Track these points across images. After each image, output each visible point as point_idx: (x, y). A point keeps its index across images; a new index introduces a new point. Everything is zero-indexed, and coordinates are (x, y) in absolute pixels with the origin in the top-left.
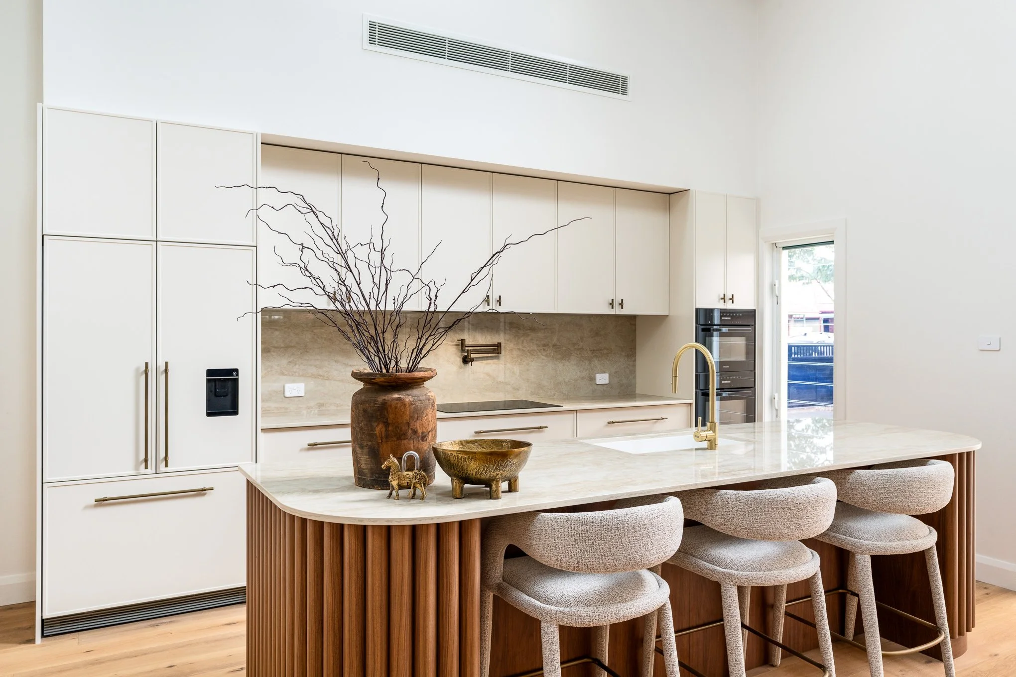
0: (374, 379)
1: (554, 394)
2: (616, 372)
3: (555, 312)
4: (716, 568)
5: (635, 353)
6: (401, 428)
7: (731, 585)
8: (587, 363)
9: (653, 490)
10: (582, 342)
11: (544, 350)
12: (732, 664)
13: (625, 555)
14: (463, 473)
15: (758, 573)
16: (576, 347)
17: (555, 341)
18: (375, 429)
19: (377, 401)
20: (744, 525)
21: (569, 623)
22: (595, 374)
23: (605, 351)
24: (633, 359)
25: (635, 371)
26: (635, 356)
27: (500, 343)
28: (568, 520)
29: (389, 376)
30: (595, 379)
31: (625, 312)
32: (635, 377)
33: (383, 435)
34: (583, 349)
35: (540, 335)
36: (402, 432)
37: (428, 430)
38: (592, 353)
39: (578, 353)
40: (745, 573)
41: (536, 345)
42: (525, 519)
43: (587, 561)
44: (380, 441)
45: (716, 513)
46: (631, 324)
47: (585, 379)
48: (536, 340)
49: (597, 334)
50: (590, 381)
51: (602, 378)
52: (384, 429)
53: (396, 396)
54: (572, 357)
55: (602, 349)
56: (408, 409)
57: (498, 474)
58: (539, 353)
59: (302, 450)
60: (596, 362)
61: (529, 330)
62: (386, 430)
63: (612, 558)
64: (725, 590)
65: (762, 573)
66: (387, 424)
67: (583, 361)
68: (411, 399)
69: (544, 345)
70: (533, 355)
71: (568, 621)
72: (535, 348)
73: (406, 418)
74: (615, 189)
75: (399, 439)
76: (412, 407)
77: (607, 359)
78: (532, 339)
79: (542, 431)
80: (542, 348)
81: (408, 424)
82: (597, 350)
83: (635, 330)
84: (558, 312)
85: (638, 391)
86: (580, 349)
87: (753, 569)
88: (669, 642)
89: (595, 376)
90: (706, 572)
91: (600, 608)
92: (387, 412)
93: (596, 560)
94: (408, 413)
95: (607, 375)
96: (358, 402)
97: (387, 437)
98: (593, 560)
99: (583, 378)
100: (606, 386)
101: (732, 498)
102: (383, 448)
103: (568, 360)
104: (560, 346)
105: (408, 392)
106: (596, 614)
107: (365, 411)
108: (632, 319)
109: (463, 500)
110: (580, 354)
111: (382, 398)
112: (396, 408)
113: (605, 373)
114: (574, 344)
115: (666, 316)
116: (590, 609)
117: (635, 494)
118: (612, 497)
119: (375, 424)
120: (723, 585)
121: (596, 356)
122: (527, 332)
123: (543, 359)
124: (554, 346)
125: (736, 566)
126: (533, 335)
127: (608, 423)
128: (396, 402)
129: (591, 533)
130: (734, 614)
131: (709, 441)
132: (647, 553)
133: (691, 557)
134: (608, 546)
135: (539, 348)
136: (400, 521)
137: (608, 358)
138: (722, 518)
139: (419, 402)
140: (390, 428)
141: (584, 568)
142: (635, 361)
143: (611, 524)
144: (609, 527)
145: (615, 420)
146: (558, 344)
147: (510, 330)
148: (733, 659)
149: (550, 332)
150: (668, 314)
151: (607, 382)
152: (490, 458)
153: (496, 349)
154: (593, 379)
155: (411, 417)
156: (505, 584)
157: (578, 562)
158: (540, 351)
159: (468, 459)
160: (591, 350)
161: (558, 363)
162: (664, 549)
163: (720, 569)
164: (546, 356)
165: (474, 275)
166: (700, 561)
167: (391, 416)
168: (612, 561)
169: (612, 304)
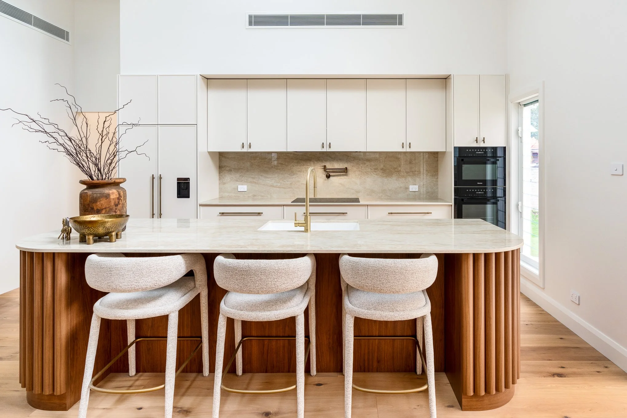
1: (382, 196)
2: (424, 184)
5: (438, 174)
8: (404, 179)
10: (400, 167)
11: (375, 171)
16: (396, 170)
17: (382, 166)
22: (409, 185)
23: (416, 173)
24: (436, 177)
25: (437, 185)
26: (438, 176)
27: (347, 168)
30: (409, 188)
32: (437, 188)
34: (401, 171)
35: (373, 163)
38: (407, 174)
39: (397, 174)
41: (370, 168)
46: (434, 157)
47: (402, 188)
48: (370, 166)
49: (410, 163)
51: (414, 188)
54: (394, 176)
55: (414, 171)
58: (372, 173)
60: (410, 179)
61: (366, 161)
67: (401, 178)
69: (375, 169)
70: (368, 174)
72: (369, 170)
77: (417, 177)
78: (367, 166)
80: (374, 170)
82: (410, 172)
83: (438, 160)
85: (440, 196)
86: (399, 171)
89: (409, 187)
95: (417, 186)
100: (416, 192)
103: (391, 178)
104: (385, 169)
108: (435, 154)
110: (399, 174)
114: (395, 168)
121: (410, 175)
122: (364, 162)
123: (374, 177)
124: (381, 169)
126: (368, 163)
135: (372, 171)
142: (438, 178)
147: (354, 161)
149: (378, 162)
150: (445, 151)
151: (417, 190)
153: (345, 171)
154: (407, 188)
160: (407, 172)
161: (384, 179)
164: (376, 175)
169: (402, 146)
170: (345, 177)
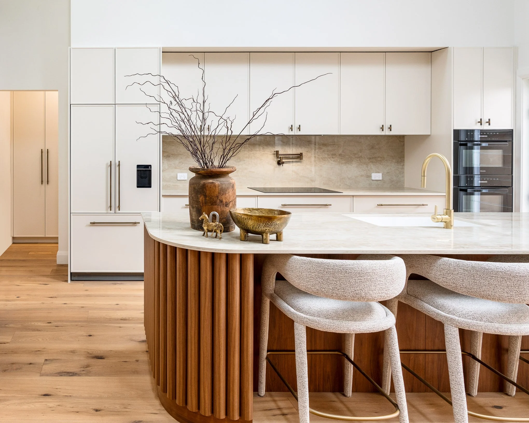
0: (199, 171)
1: (340, 185)
2: (388, 172)
3: (339, 134)
4: (440, 312)
5: (404, 160)
6: (213, 199)
7: (452, 326)
8: (365, 166)
9: (382, 251)
10: (361, 153)
11: (332, 157)
12: (453, 383)
13: (353, 290)
14: (245, 226)
15: (478, 322)
16: (356, 156)
17: (340, 152)
18: (199, 198)
19: (201, 183)
20: (463, 285)
21: (312, 326)
22: (371, 173)
23: (379, 159)
24: (402, 164)
25: (403, 173)
26: (404, 162)
27: (302, 153)
28: (310, 262)
29: (207, 170)
30: (371, 177)
31: (393, 133)
32: (403, 177)
33: (204, 202)
34: (362, 157)
35: (330, 148)
36: (214, 201)
37: (230, 201)
38: (369, 160)
39: (358, 160)
40: (466, 320)
41: (327, 154)
42: (284, 258)
43: (324, 290)
44: (202, 205)
45: (439, 273)
46: (400, 141)
47: (363, 176)
48: (327, 151)
49: (373, 148)
50: (367, 178)
51: (377, 176)
52: (204, 199)
53: (211, 181)
54: (353, 162)
55: (377, 157)
56: (217, 189)
57: (266, 229)
58: (329, 159)
59: (183, 208)
60: (372, 166)
61: (322, 145)
62: (205, 199)
63: (343, 291)
64: (448, 329)
65: (482, 323)
66: (205, 196)
67: (362, 165)
68: (219, 183)
69: (333, 155)
70: (324, 160)
71: (312, 325)
72: (326, 156)
73: (216, 193)
74: (385, 53)
75: (212, 204)
76: (220, 187)
77: (380, 164)
78: (323, 151)
79: (328, 207)
80: (331, 156)
81: (218, 197)
82: (373, 158)
83: (404, 145)
84: (341, 134)
85: (406, 185)
86: (360, 157)
87: (474, 318)
88: (394, 355)
89: (371, 175)
90: (431, 314)
91: (335, 321)
92: (206, 190)
93: (330, 291)
94: (217, 191)
95: (381, 174)
96: (192, 184)
97: (205, 203)
98: (328, 290)
99: (362, 176)
100: (380, 181)
101: (452, 264)
102: (204, 209)
103: (350, 164)
104: (344, 155)
105: (218, 179)
106: (331, 324)
107: (194, 188)
108: (401, 138)
109: (246, 242)
110: (359, 160)
111: (203, 182)
112: (210, 188)
113: (379, 172)
114: (355, 154)
115: (429, 135)
116: (327, 320)
117: (367, 252)
118: (347, 252)
119: (199, 196)
120: (446, 325)
121: (372, 162)
122: (321, 146)
123: (332, 163)
124: (340, 155)
125: (458, 314)
126: (325, 148)
127: (378, 205)
128: (211, 184)
129: (326, 272)
130: (455, 348)
131: (445, 222)
132: (371, 292)
133: (420, 301)
134: (339, 283)
135: (329, 156)
136: (205, 249)
137: (382, 163)
138: (444, 277)
139: (224, 185)
140: (207, 198)
141: (322, 294)
142: (404, 165)
143: (342, 269)
144: (340, 271)
145: (383, 204)
146: (343, 154)
147: (309, 146)
148: (453, 380)
149: (337, 146)
150: (430, 134)
151: (381, 179)
152: (260, 219)
153: (299, 157)
154: (369, 176)
155: (219, 193)
156: (275, 295)
157: (317, 290)
158: (330, 158)
159: (247, 219)
160: (368, 158)
161: (343, 166)
162: (385, 291)
163: (443, 313)
164: (334, 161)
165: (255, 113)
166: (427, 305)
167: (208, 192)
168: (343, 293)
169: (382, 128)
170: (299, 164)
